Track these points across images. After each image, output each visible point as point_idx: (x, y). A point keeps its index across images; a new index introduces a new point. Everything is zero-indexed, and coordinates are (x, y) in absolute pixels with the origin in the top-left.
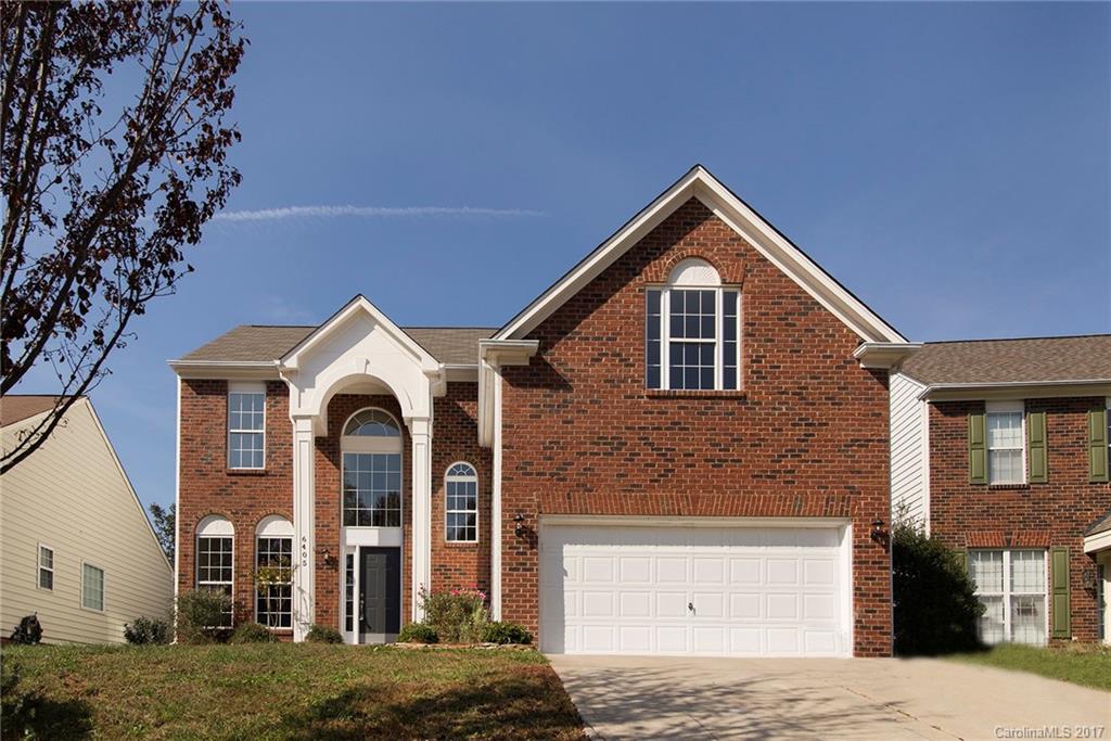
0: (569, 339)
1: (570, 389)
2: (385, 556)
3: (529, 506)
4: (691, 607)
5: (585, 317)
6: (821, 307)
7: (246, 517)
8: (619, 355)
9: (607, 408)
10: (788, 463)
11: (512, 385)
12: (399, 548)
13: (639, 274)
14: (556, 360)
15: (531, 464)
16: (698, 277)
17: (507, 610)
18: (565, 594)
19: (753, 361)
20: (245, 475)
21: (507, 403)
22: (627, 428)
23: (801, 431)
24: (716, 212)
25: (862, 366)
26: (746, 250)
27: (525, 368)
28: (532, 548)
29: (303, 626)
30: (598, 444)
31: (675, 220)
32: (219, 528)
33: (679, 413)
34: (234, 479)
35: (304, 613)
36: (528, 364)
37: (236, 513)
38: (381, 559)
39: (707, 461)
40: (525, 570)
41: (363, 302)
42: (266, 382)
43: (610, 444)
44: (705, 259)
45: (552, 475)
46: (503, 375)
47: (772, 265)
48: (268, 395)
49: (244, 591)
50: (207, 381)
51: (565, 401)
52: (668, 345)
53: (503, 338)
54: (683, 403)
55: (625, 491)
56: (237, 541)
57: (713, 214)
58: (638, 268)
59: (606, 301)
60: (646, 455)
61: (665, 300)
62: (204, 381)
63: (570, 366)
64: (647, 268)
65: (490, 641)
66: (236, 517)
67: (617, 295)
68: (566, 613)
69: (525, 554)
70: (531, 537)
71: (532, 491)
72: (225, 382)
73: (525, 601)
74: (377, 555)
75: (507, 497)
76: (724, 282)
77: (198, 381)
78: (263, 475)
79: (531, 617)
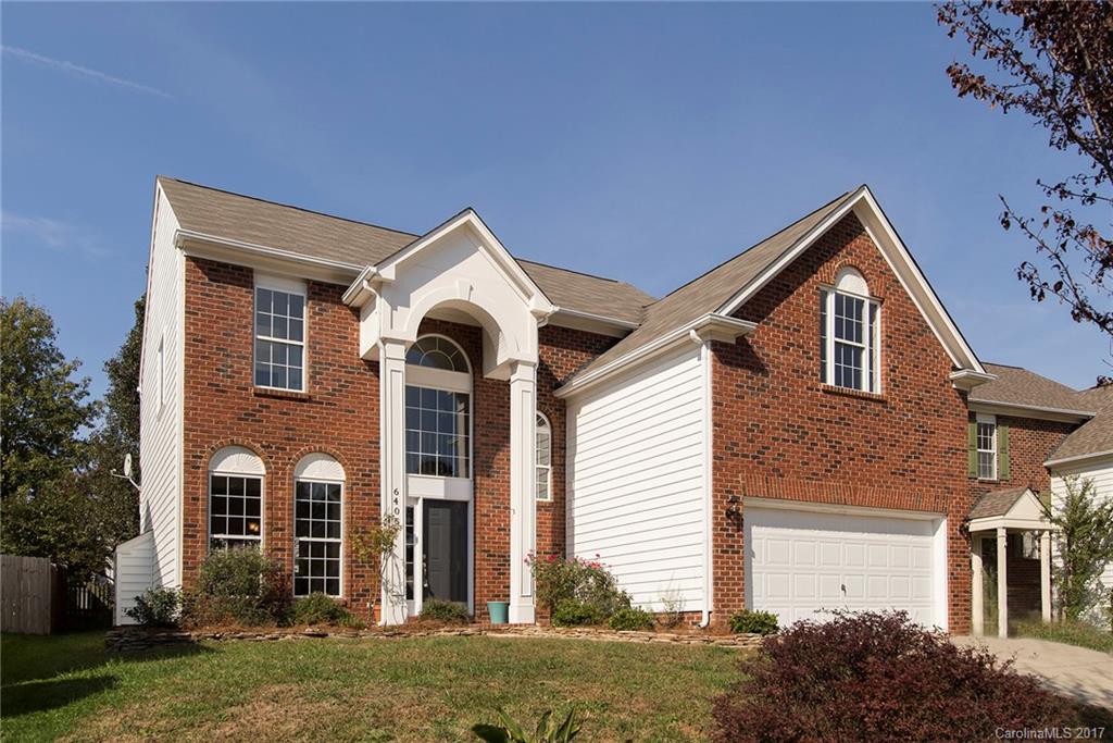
0: (765, 323)
1: (766, 374)
2: (448, 511)
3: (736, 487)
4: (843, 588)
5: (778, 305)
6: (931, 331)
7: (280, 452)
8: (802, 347)
9: (794, 396)
10: (913, 463)
11: (721, 362)
12: (466, 503)
13: (815, 273)
14: (757, 342)
15: (736, 445)
16: (853, 285)
17: (720, 593)
18: (754, 575)
19: (891, 370)
20: (281, 398)
21: (717, 380)
22: (809, 418)
23: (920, 436)
24: (867, 228)
25: (954, 386)
26: (886, 270)
27: (731, 346)
28: (739, 530)
29: (395, 599)
30: (788, 431)
31: (840, 228)
32: (240, 465)
33: (844, 410)
34: (264, 401)
35: (396, 582)
36: (734, 342)
37: (269, 447)
38: (445, 513)
39: (863, 456)
40: (733, 552)
41: (471, 217)
42: (307, 281)
43: (796, 432)
44: (860, 270)
45: (754, 457)
46: (713, 350)
47: (902, 287)
48: (309, 299)
49: (279, 549)
50: (226, 266)
51: (763, 385)
52: (833, 343)
53: (723, 314)
54: (846, 400)
55: (807, 478)
56: (270, 484)
57: (864, 230)
58: (815, 266)
59: (792, 292)
60: (822, 447)
61: (831, 301)
62: (219, 264)
63: (766, 351)
64: (822, 268)
65: (753, 631)
66: (269, 452)
67: (801, 289)
68: (754, 594)
69: (733, 536)
70: (738, 520)
71: (738, 472)
72: (251, 271)
73: (733, 585)
74: (441, 510)
75: (718, 476)
76: (872, 294)
77: (212, 262)
78: (305, 401)
79: (739, 601)
